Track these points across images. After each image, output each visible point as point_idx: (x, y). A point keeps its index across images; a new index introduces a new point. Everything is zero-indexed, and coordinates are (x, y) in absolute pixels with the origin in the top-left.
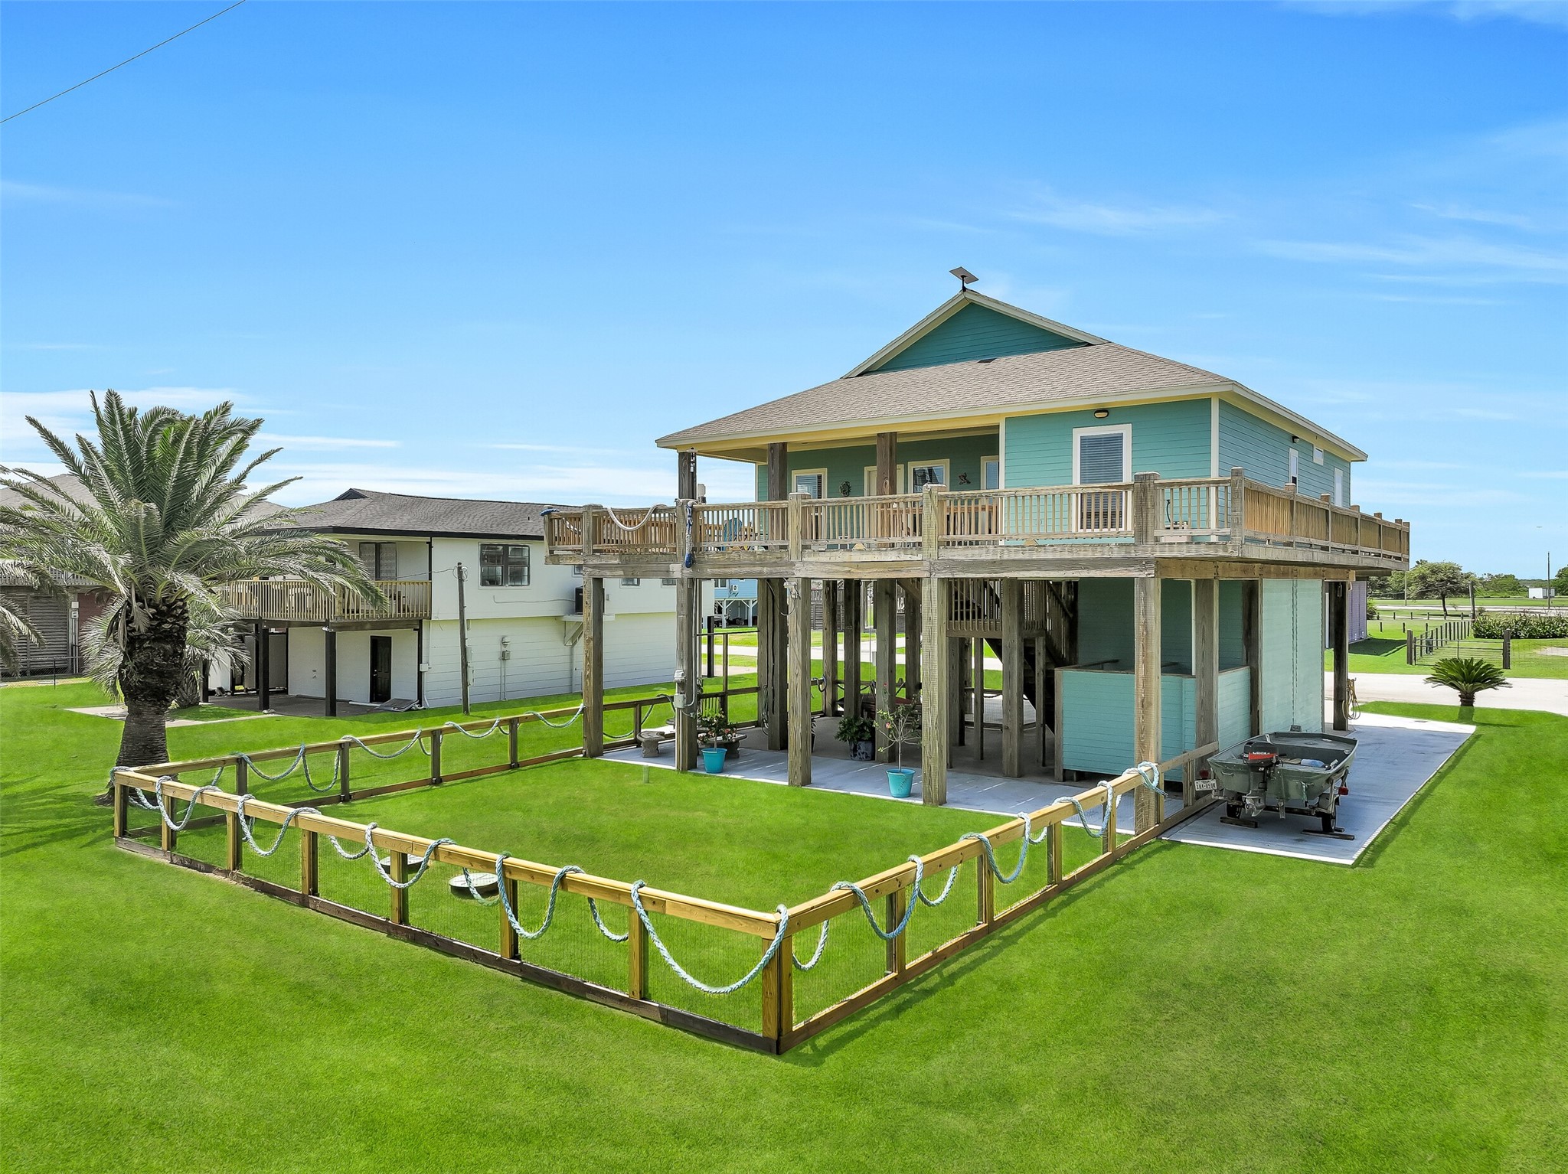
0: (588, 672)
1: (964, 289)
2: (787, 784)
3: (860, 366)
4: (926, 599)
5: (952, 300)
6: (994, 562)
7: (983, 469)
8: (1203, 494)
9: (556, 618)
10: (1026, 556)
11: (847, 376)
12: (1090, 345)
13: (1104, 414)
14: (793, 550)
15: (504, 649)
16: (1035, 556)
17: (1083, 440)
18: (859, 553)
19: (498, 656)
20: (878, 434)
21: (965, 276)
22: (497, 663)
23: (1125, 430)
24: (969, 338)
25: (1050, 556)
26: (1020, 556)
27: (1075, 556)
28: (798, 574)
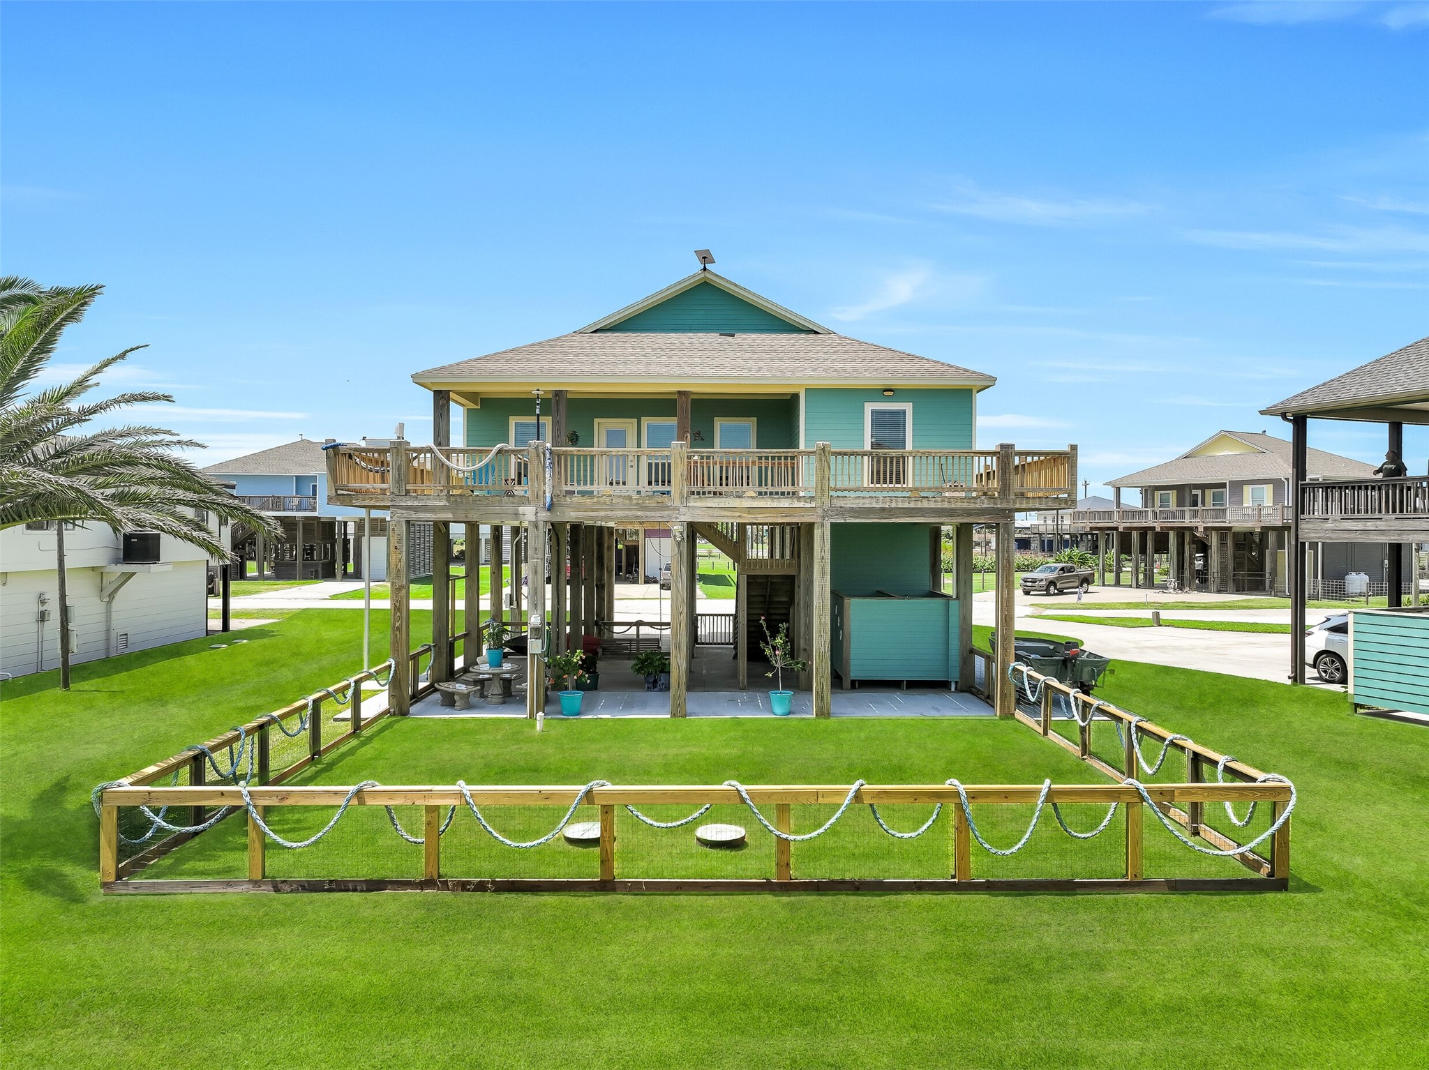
0: (398, 624)
1: (705, 269)
2: (669, 716)
3: (596, 324)
4: (819, 541)
5: (693, 277)
6: (883, 509)
7: (717, 428)
8: (969, 460)
9: (93, 569)
10: (912, 505)
11: (581, 331)
12: (816, 333)
13: (891, 393)
14: (677, 495)
15: (42, 609)
16: (919, 505)
17: (873, 412)
18: (750, 500)
19: (34, 617)
20: (679, 392)
21: (706, 258)
22: (34, 627)
23: (908, 407)
24: (702, 312)
25: (932, 505)
26: (906, 505)
27: (953, 506)
28: (682, 518)
